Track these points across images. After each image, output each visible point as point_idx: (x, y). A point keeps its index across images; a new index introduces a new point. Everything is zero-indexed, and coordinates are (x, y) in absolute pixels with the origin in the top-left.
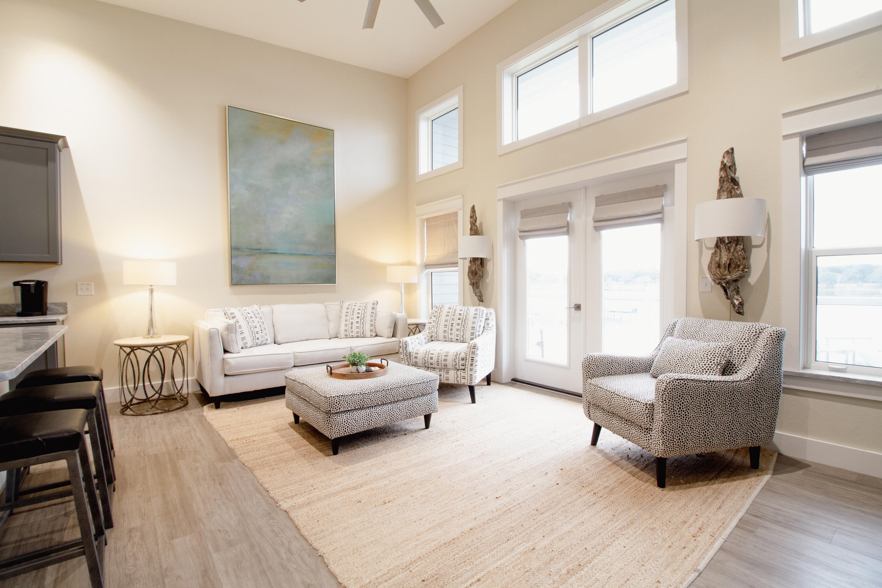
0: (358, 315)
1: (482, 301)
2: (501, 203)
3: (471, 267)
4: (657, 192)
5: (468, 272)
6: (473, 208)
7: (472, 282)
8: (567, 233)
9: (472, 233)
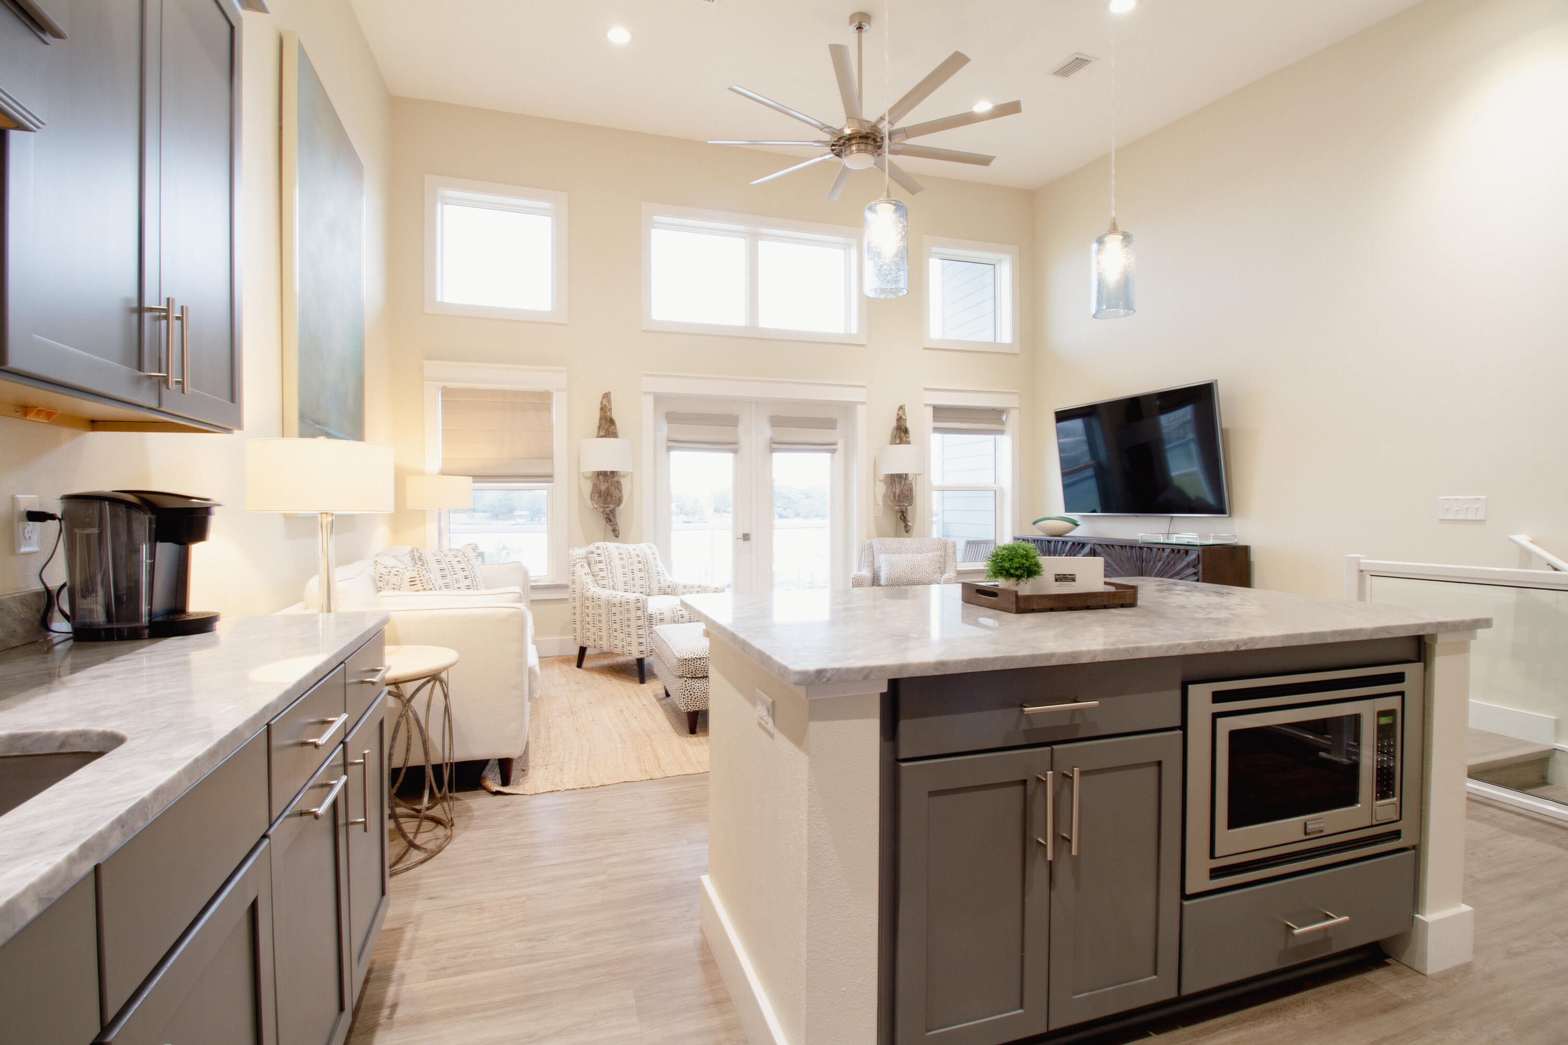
1: (617, 536)
2: (651, 398)
3: (598, 486)
4: (830, 424)
5: (592, 493)
6: (607, 396)
7: (600, 507)
8: (735, 451)
9: (602, 433)
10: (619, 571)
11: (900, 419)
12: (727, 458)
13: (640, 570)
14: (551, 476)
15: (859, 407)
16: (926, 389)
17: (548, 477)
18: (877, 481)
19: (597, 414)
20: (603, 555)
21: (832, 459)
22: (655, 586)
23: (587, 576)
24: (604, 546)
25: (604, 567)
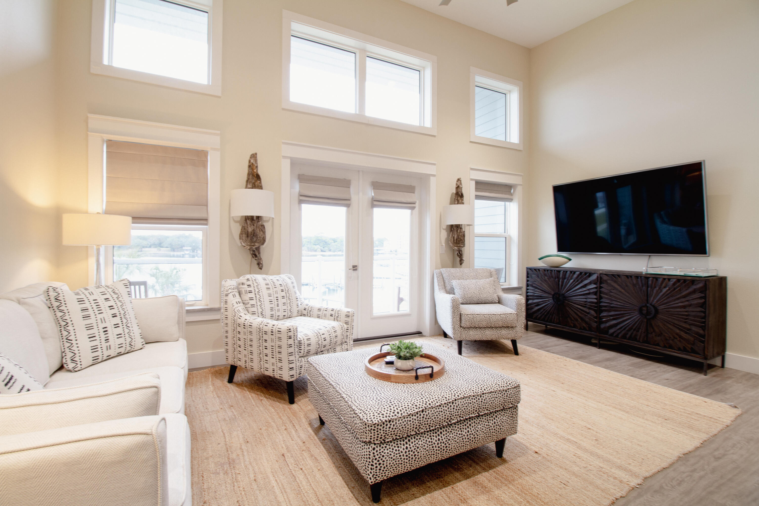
0: (113, 311)
1: (261, 269)
2: (288, 161)
3: (246, 228)
4: (411, 189)
5: (241, 234)
6: (254, 156)
7: (247, 245)
8: (348, 206)
9: (249, 186)
10: (266, 299)
11: (458, 187)
12: (341, 211)
13: (283, 297)
14: (206, 220)
15: (432, 178)
16: (472, 169)
17: (204, 221)
18: (442, 230)
19: (245, 170)
20: (252, 286)
21: (412, 214)
22: (295, 310)
23: (239, 305)
24: (254, 278)
25: (254, 296)
